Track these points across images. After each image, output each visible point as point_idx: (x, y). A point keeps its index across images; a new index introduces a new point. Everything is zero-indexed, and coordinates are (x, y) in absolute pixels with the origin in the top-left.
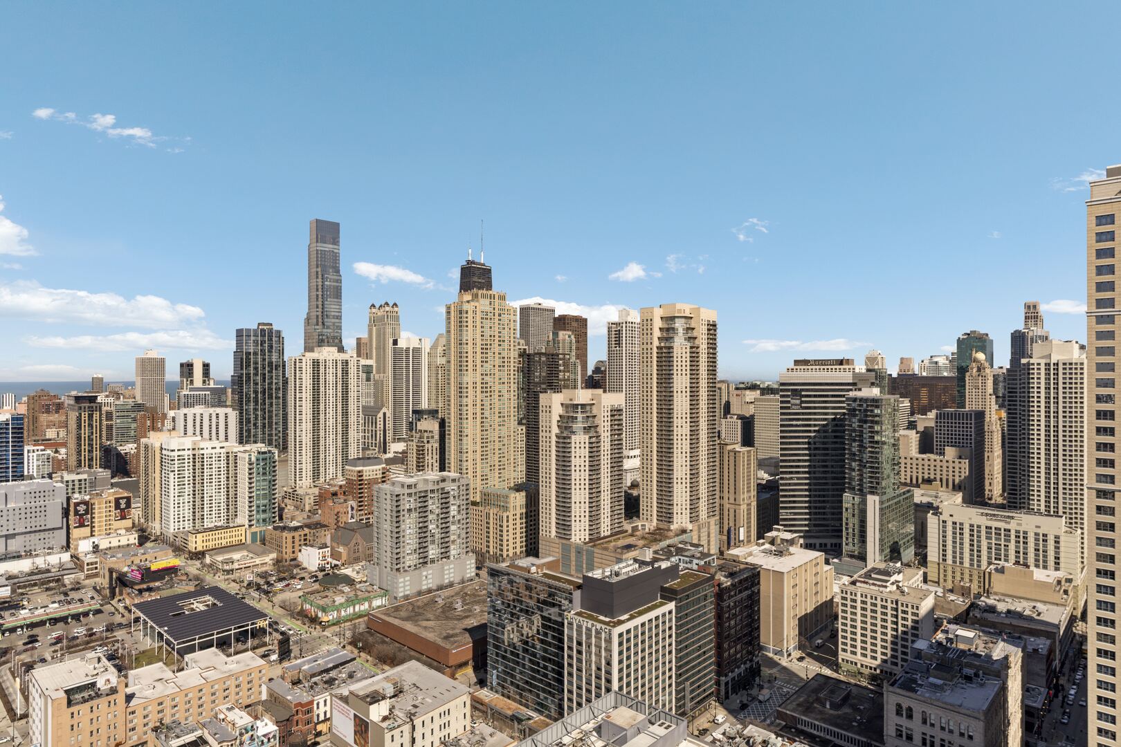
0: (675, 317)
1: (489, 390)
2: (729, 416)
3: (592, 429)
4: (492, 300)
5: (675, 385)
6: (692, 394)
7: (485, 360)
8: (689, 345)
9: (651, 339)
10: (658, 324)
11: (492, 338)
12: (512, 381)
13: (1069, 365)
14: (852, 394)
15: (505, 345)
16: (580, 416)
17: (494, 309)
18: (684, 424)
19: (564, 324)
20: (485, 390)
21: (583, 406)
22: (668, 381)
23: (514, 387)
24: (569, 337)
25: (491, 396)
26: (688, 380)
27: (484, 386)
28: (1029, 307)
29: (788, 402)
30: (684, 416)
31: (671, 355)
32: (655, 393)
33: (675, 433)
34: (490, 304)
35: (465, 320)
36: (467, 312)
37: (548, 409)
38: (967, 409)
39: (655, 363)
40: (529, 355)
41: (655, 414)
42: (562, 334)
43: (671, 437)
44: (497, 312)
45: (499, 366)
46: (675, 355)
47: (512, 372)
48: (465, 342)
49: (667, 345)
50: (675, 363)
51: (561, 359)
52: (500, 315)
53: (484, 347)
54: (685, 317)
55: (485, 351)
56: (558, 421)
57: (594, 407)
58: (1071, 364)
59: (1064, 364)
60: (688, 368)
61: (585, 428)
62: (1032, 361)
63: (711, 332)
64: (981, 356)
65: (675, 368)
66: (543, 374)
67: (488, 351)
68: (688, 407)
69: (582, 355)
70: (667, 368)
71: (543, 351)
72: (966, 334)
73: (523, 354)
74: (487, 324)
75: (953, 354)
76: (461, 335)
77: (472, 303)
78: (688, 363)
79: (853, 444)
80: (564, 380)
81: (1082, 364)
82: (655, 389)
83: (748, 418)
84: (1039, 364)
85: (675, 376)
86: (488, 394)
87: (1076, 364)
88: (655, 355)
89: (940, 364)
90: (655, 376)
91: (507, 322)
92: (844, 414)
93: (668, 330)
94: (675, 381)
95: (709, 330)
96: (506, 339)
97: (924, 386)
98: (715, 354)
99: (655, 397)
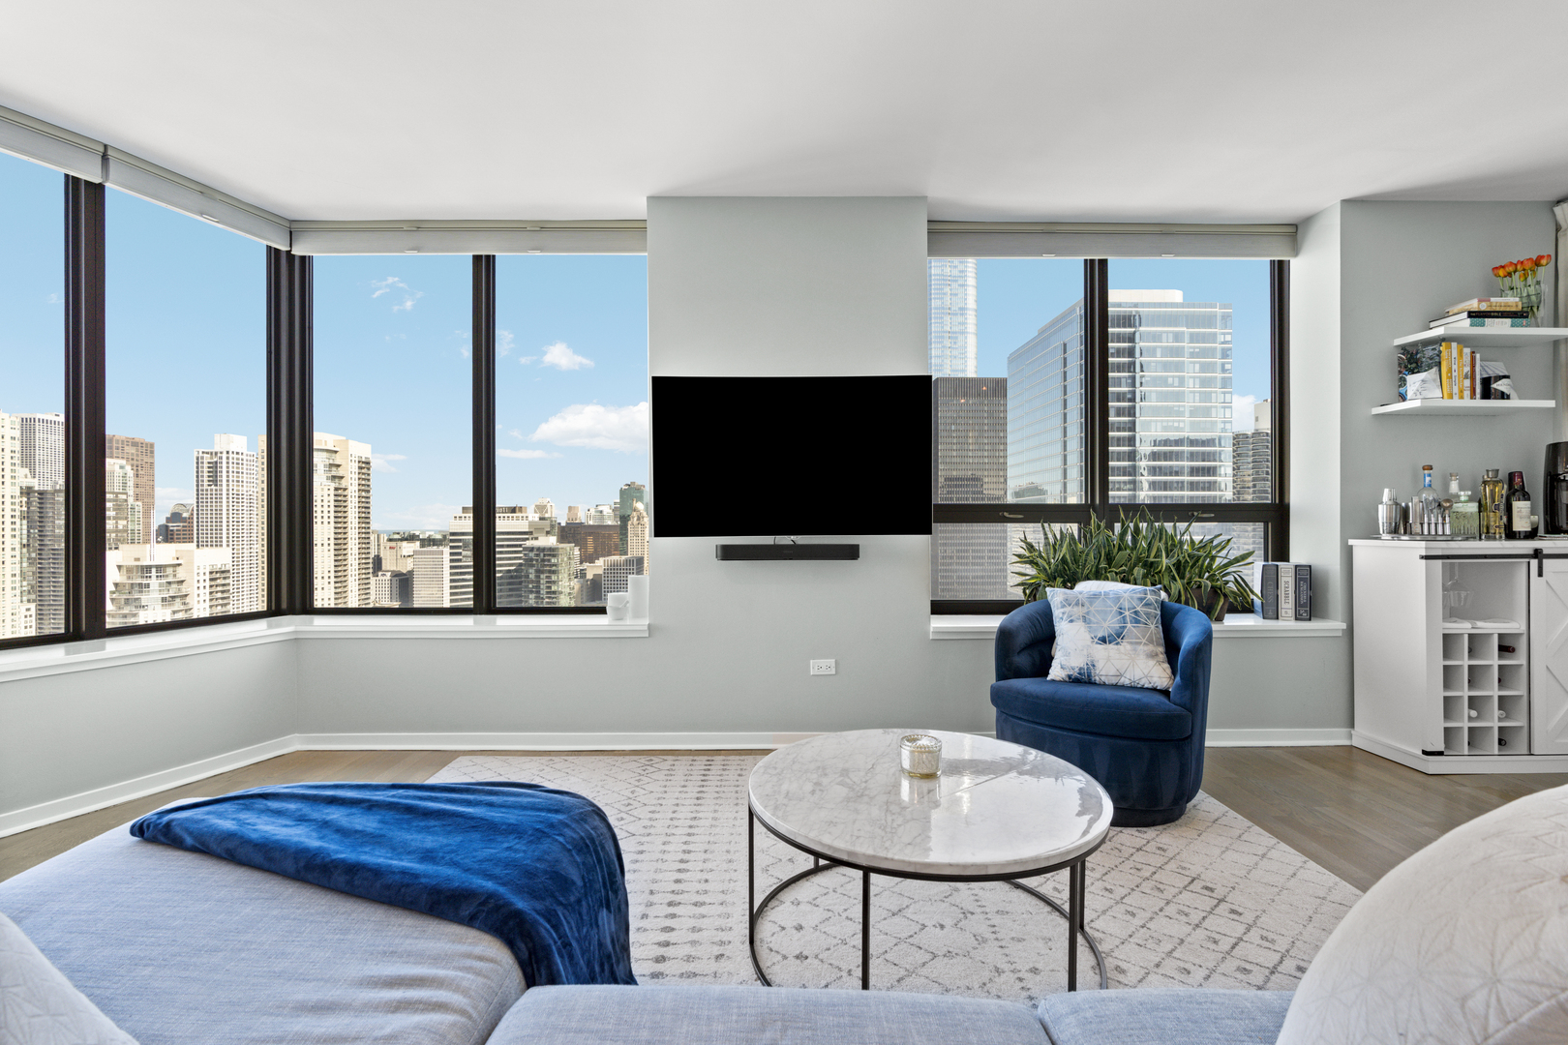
2: (380, 573)
3: (178, 600)
5: (316, 536)
6: (337, 547)
8: (333, 485)
12: (8, 533)
14: (528, 544)
16: (154, 582)
18: (326, 586)
21: (159, 568)
23: (14, 542)
24: (122, 467)
26: (333, 530)
29: (460, 554)
30: (326, 575)
38: (629, 556)
40: (41, 493)
47: (8, 519)
54: (328, 451)
57: (179, 569)
60: (332, 514)
61: (164, 600)
63: (363, 471)
64: (642, 506)
65: (315, 514)
68: (333, 563)
69: (146, 494)
72: (628, 485)
73: (26, 491)
75: (615, 504)
78: (332, 509)
79: (531, 596)
80: (117, 531)
83: (404, 574)
85: (314, 525)
89: (605, 513)
92: (521, 564)
95: (360, 468)
97: (590, 534)
98: (368, 498)
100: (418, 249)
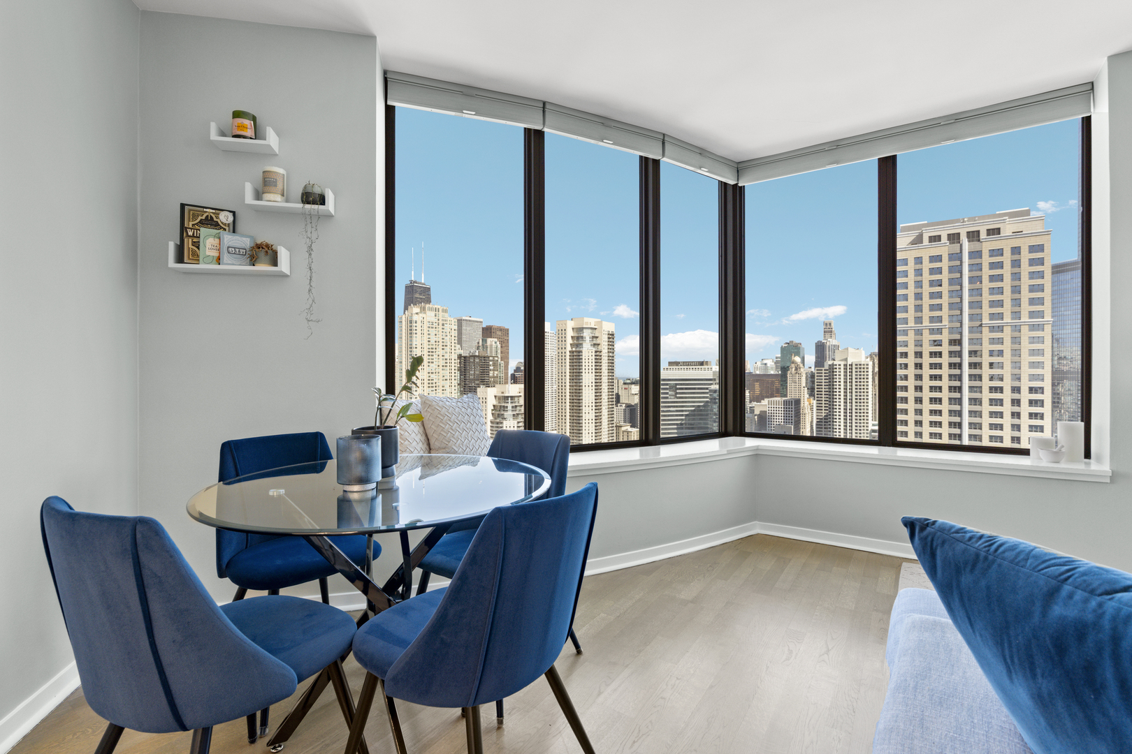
0: (583, 328)
1: (434, 385)
2: (619, 405)
3: (520, 416)
4: (437, 313)
5: (584, 381)
6: (596, 388)
7: (431, 361)
8: (594, 350)
9: (565, 345)
10: (570, 333)
11: (437, 343)
12: (453, 378)
13: (859, 366)
15: (448, 349)
16: (510, 405)
17: (438, 320)
18: (590, 411)
19: (491, 332)
20: (431, 385)
21: (512, 397)
22: (578, 378)
23: (455, 383)
24: (496, 343)
25: (436, 390)
26: (594, 377)
27: (431, 382)
28: (826, 324)
29: (667, 393)
30: (590, 405)
31: (581, 357)
32: (568, 387)
33: (584, 418)
34: (435, 316)
35: (415, 328)
36: (416, 322)
37: (484, 400)
38: (788, 398)
39: (568, 364)
40: (465, 357)
41: (568, 404)
42: (489, 340)
43: (581, 422)
44: (441, 322)
45: (443, 366)
46: (583, 358)
47: (453, 371)
48: (415, 346)
49: (578, 349)
50: (584, 364)
51: (491, 361)
52: (443, 325)
53: (431, 350)
54: (592, 328)
55: (431, 354)
56: (492, 410)
57: (521, 398)
58: (860, 365)
59: (856, 365)
60: (594, 367)
61: (514, 415)
62: (835, 363)
63: (610, 340)
64: (798, 359)
65: (584, 367)
66: (477, 372)
67: (434, 354)
68: (594, 398)
69: (505, 357)
70: (578, 367)
71: (477, 354)
72: (787, 343)
73: (460, 357)
74: (433, 332)
75: (777, 358)
76: (411, 341)
77: (420, 315)
78: (594, 364)
79: (714, 425)
80: (494, 377)
81: (867, 365)
82: (568, 384)
83: (633, 406)
84: (840, 365)
85: (583, 374)
86: (434, 389)
87: (864, 365)
88: (568, 357)
89: (768, 365)
90: (568, 374)
91: (449, 330)
92: (707, 402)
93: (578, 338)
94: (584, 378)
95: (609, 338)
96: (449, 344)
97: (757, 381)
98: (613, 357)
99: (568, 391)
100: (837, 162)
